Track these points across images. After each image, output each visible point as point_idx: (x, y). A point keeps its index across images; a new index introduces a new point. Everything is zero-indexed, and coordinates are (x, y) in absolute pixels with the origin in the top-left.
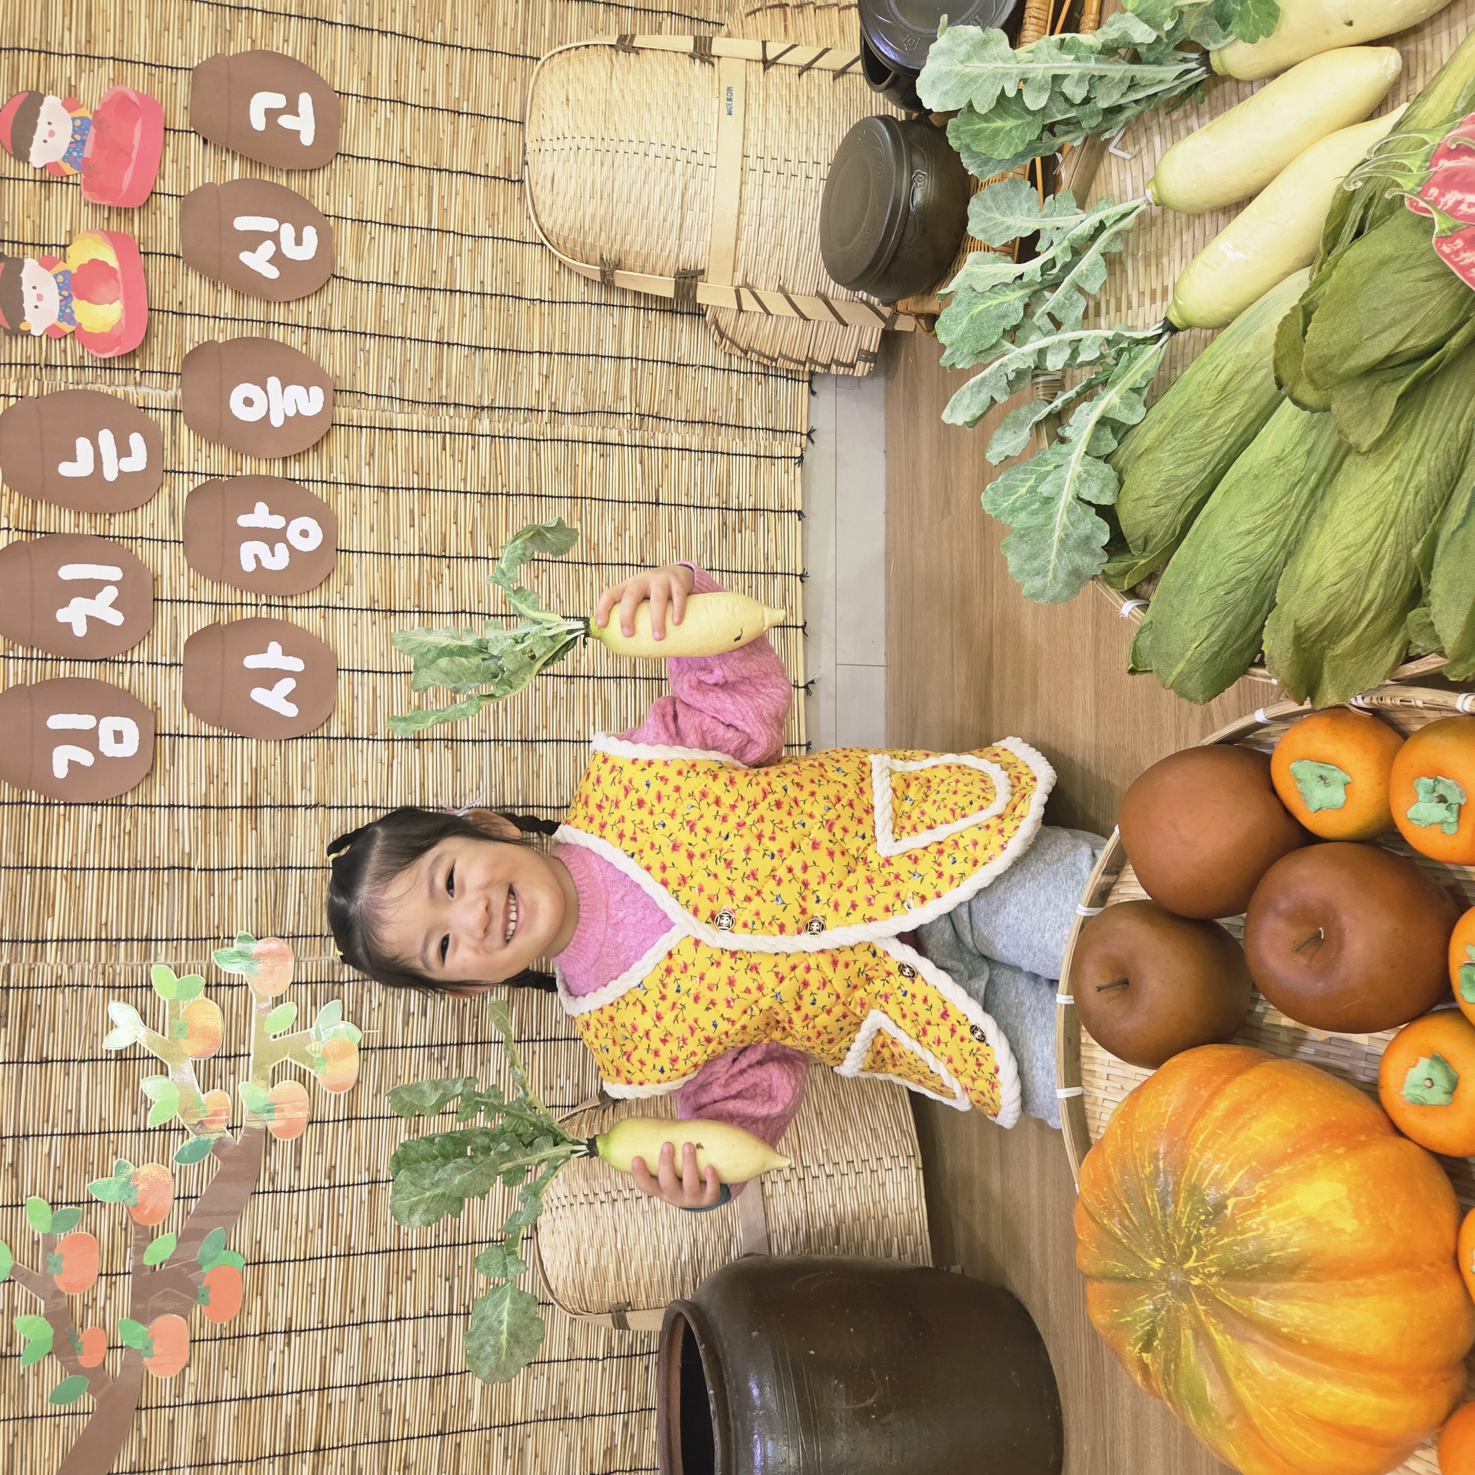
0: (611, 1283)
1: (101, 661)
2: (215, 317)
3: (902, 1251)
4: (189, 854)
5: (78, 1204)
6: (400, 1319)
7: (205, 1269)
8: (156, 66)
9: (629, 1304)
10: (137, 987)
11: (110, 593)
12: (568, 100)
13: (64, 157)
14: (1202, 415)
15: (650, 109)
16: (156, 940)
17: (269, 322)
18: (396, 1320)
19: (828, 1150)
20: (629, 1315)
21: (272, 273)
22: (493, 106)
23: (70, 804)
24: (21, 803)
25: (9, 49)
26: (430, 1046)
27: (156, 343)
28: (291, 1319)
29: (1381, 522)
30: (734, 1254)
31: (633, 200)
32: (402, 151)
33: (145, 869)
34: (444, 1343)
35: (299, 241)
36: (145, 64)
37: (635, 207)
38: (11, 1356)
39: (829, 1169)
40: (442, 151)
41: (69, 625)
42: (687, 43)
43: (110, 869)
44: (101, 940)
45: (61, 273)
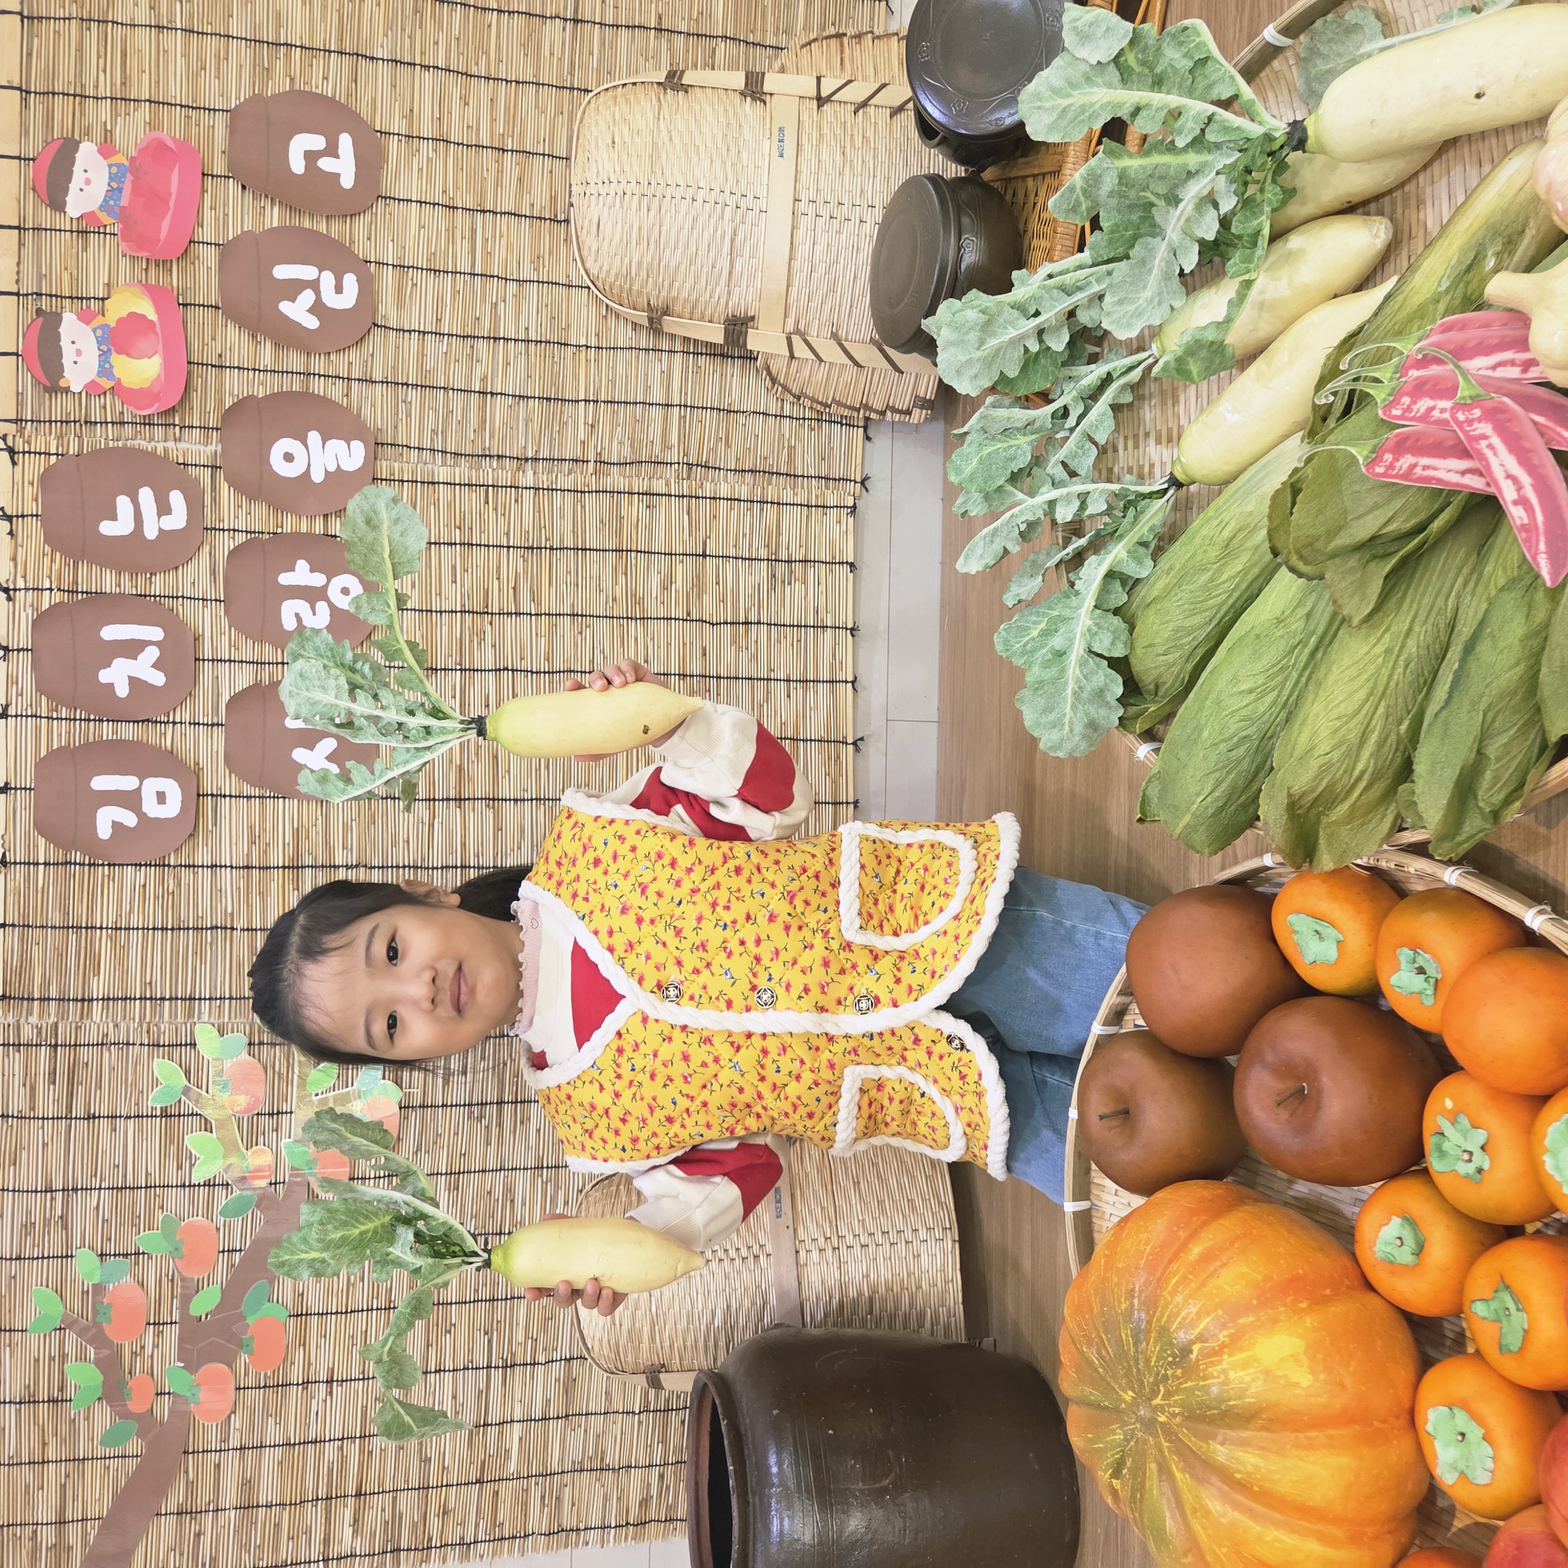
0: (645, 1345)
1: (143, 721)
2: (254, 370)
3: (935, 1322)
4: (232, 914)
5: (126, 1255)
6: (440, 1371)
7: (250, 1320)
8: (193, 108)
9: (663, 1366)
10: (181, 1045)
11: (151, 654)
12: (614, 142)
13: (101, 206)
14: (1206, 570)
15: (698, 154)
16: (200, 999)
17: (309, 374)
18: (436, 1372)
19: (863, 1220)
20: (662, 1376)
21: (312, 323)
22: (538, 142)
23: (114, 865)
24: (66, 863)
25: (44, 93)
26: (470, 1105)
27: (196, 398)
28: (333, 1369)
29: (1371, 694)
30: (767, 1320)
31: (680, 246)
32: (444, 192)
33: (188, 929)
34: (483, 1395)
35: (339, 289)
36: (182, 106)
37: (683, 253)
38: (62, 1401)
39: (864, 1239)
40: (486, 191)
41: (111, 686)
42: (738, 80)
43: (154, 929)
44: (146, 999)
45: (99, 327)
